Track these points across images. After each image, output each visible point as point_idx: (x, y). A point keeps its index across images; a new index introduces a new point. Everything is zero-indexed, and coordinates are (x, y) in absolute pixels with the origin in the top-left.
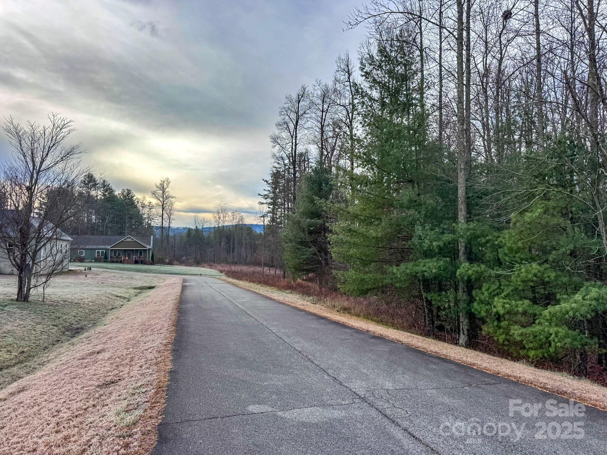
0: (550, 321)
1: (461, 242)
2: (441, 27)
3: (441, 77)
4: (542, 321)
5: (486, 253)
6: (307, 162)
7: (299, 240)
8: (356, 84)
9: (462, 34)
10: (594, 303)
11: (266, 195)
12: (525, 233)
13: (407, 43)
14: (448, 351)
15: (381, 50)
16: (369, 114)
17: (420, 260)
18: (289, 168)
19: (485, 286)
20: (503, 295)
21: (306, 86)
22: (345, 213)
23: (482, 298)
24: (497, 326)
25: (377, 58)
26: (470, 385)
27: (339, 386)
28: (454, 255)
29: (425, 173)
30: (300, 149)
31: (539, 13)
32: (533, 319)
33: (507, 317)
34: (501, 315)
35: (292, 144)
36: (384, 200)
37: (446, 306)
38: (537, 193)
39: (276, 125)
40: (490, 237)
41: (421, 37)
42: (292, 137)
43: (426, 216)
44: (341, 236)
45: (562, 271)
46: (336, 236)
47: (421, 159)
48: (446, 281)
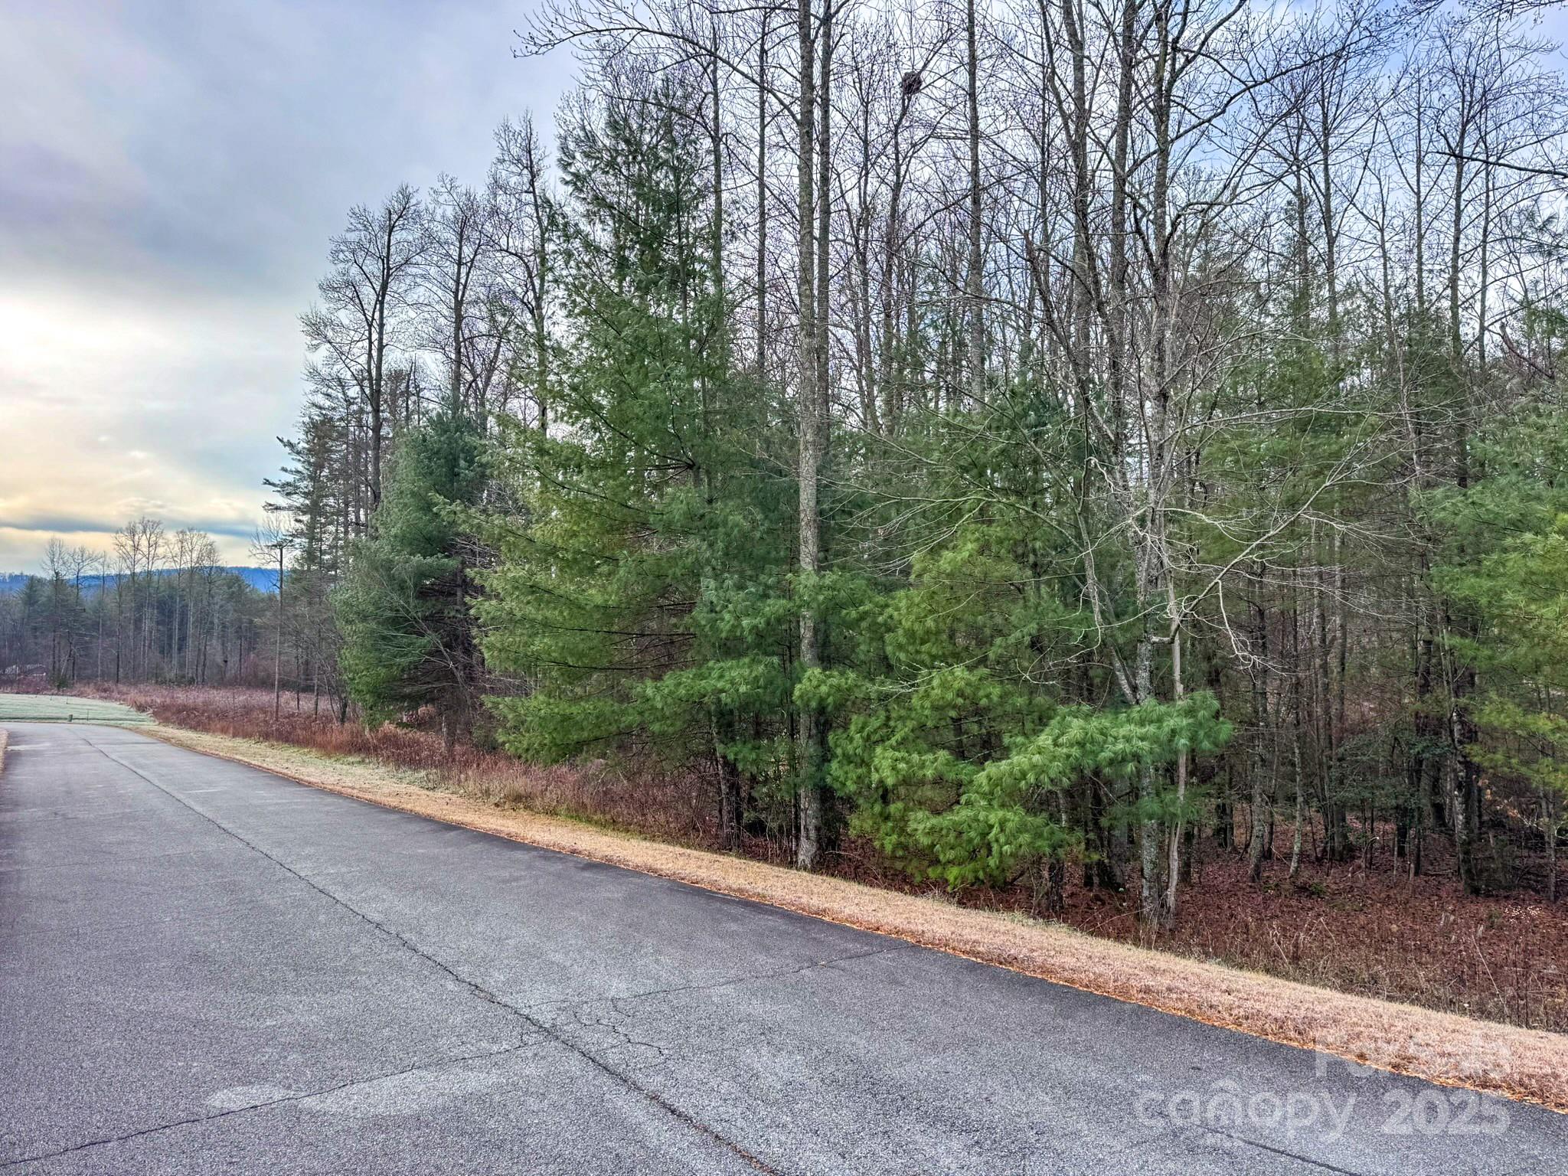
0: (989, 796)
1: (804, 617)
2: (764, 88)
3: (762, 214)
4: (974, 796)
5: (859, 644)
6: (413, 398)
7: (389, 614)
8: (548, 201)
9: (811, 112)
10: (1075, 751)
11: (288, 484)
12: (941, 598)
13: (683, 115)
14: (769, 883)
15: (616, 122)
16: (584, 286)
17: (711, 664)
18: (361, 411)
19: (856, 720)
20: (893, 741)
21: (410, 190)
22: (523, 543)
23: (850, 749)
24: (881, 814)
25: (607, 142)
26: (813, 963)
27: (487, 1005)
28: (789, 648)
29: (725, 447)
30: (395, 359)
31: (977, 91)
32: (954, 792)
33: (902, 790)
34: (890, 788)
35: (371, 343)
36: (625, 510)
37: (771, 773)
38: (967, 506)
39: (321, 287)
40: (867, 607)
41: (716, 104)
42: (370, 325)
43: (726, 554)
44: (507, 605)
45: (1015, 681)
46: (494, 602)
47: (717, 412)
48: (772, 712)
